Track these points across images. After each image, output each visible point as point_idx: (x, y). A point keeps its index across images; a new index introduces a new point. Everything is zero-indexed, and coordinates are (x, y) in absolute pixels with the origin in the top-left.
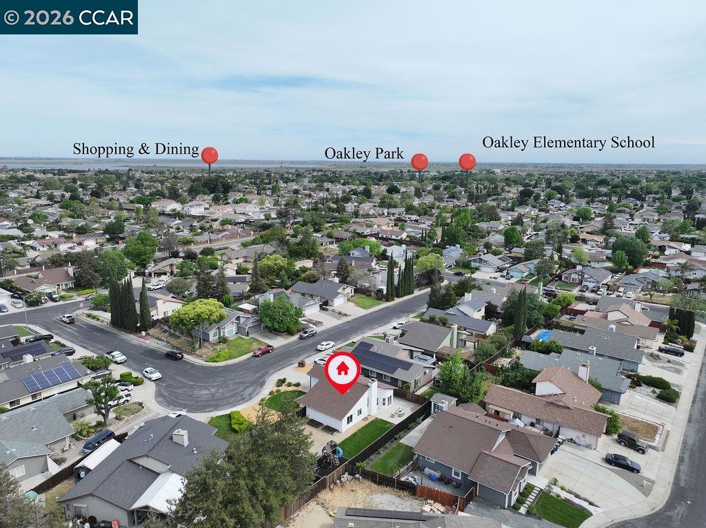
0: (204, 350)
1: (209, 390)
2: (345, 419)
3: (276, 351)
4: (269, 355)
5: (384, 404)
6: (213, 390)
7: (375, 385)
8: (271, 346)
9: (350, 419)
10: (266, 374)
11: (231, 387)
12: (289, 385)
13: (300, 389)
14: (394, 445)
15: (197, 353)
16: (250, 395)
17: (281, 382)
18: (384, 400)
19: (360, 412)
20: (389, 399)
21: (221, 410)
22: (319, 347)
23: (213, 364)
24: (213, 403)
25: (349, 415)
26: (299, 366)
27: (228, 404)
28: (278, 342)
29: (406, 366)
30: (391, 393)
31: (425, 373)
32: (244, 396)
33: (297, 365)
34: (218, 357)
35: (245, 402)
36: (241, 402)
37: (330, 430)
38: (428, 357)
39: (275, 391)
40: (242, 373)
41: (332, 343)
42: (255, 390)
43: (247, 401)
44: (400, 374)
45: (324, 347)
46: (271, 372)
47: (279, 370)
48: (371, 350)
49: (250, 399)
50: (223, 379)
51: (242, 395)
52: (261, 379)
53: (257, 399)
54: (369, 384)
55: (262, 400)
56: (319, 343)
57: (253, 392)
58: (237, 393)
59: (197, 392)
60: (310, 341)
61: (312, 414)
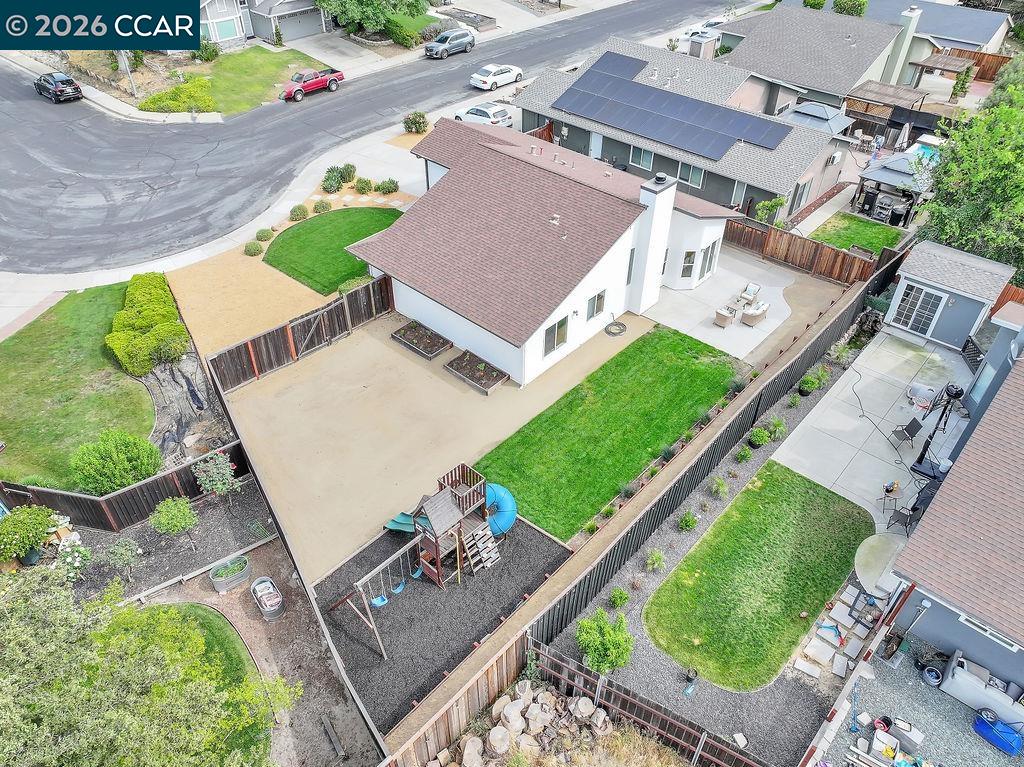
0: (140, 78)
1: (107, 194)
2: (538, 339)
3: (350, 88)
4: (324, 97)
5: (687, 272)
6: (119, 196)
7: (664, 201)
8: (333, 71)
9: (556, 335)
10: (302, 151)
11: (182, 188)
12: (363, 188)
13: (392, 201)
14: (750, 477)
15: (124, 84)
16: (231, 216)
17: (341, 176)
18: (690, 255)
19: (597, 303)
20: (708, 253)
21: (118, 265)
22: (477, 79)
23: (158, 118)
24: (100, 240)
25: (554, 319)
26: (409, 130)
27: (148, 244)
28: (360, 64)
29: (766, 134)
30: (715, 231)
31: (830, 161)
32: (210, 219)
33: (401, 127)
34: (175, 97)
35: (207, 240)
36: (192, 240)
37: (476, 371)
38: (830, 112)
39: (310, 208)
40: (230, 145)
41: (516, 70)
42: (251, 202)
43: (214, 237)
44: (742, 163)
45: (490, 80)
46: (319, 146)
47: (348, 140)
48: (640, 78)
49: (228, 228)
50: (164, 162)
51: (204, 217)
52: (281, 166)
53: (246, 234)
54: (644, 198)
55: (262, 236)
56: (477, 68)
57: (243, 207)
58: (192, 210)
59: (65, 201)
60: (455, 64)
61: (409, 302)
